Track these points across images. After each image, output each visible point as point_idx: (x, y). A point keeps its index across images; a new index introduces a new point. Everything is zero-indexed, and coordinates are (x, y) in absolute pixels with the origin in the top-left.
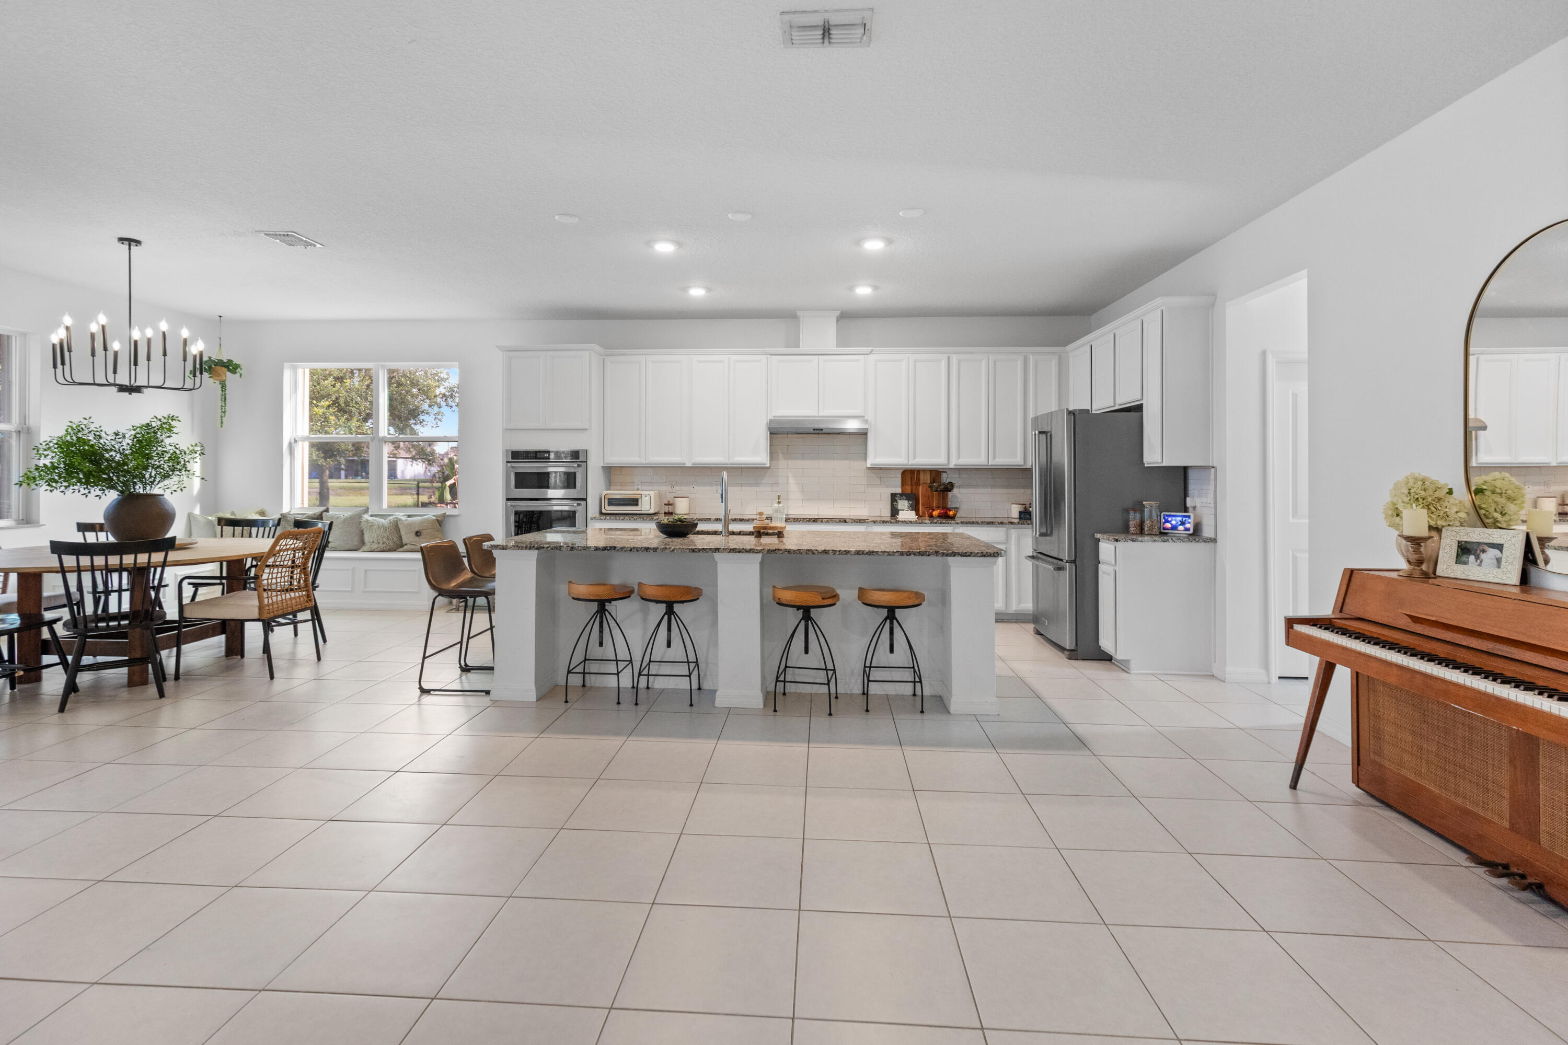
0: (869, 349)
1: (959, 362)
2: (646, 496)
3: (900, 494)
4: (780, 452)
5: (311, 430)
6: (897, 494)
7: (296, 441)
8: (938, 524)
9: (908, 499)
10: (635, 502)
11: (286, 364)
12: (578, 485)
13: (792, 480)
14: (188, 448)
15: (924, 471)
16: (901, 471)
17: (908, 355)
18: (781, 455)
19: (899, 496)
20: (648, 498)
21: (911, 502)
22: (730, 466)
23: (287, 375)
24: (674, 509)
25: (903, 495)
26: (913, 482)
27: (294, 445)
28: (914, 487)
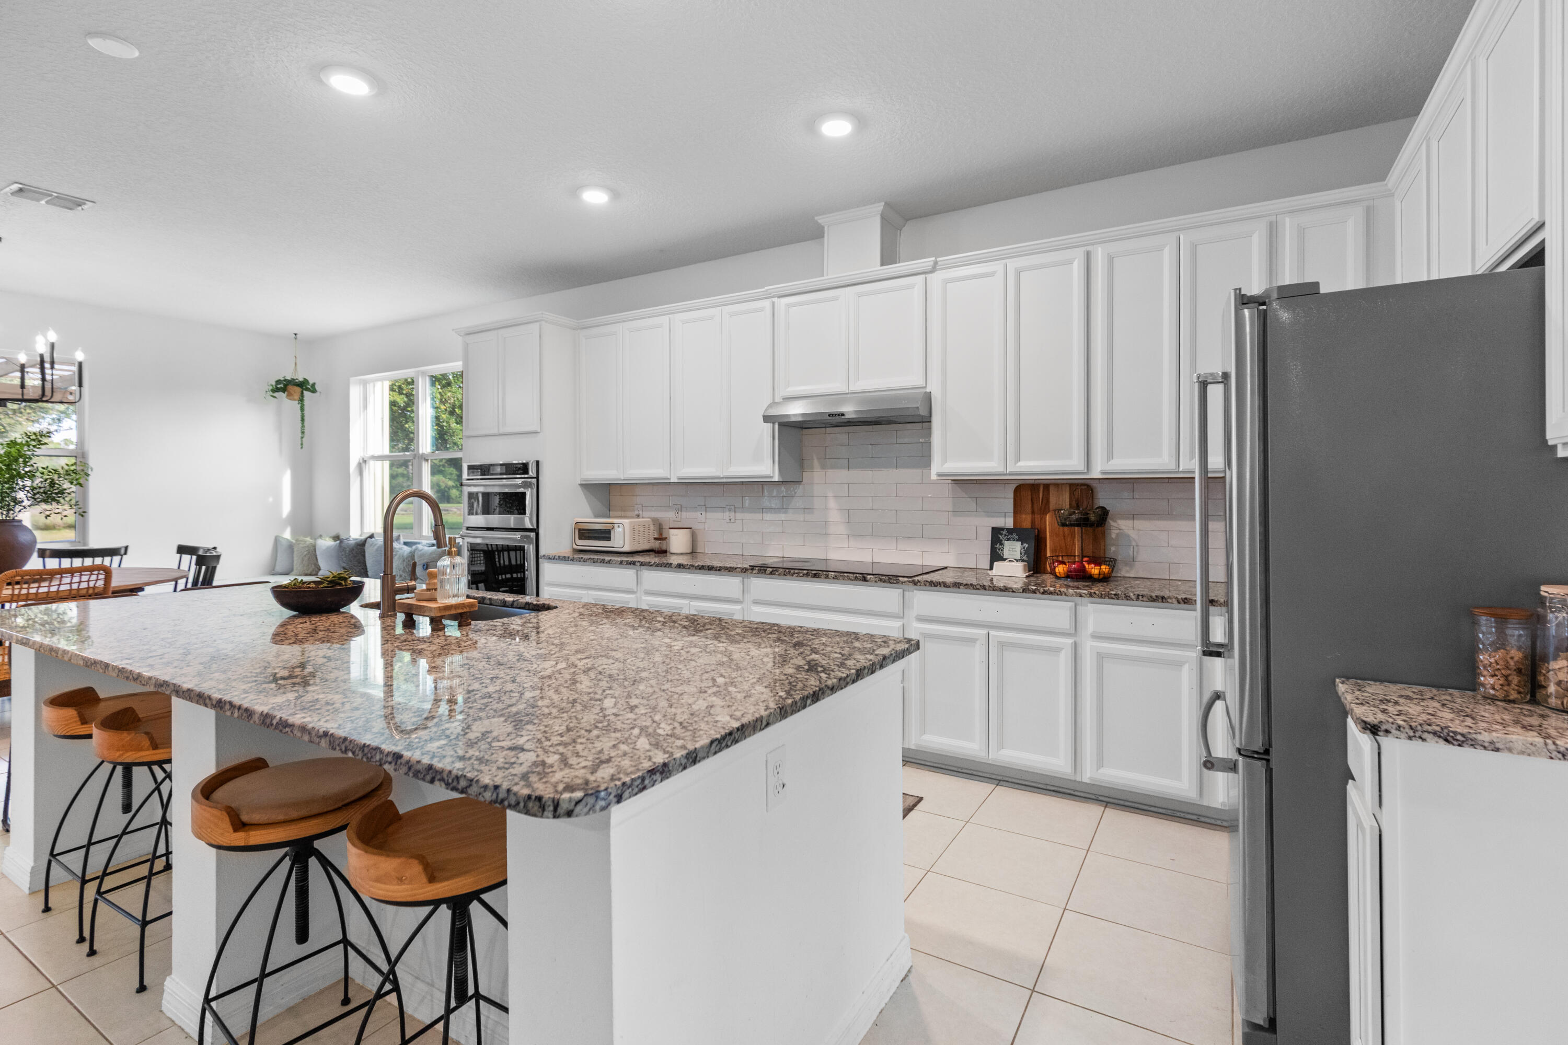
0: (928, 262)
1: (1111, 260)
2: (619, 527)
3: (1008, 530)
4: (815, 457)
5: (392, 447)
6: (1003, 529)
7: (365, 461)
8: (1038, 595)
9: (1022, 539)
10: (605, 534)
11: (352, 379)
12: (528, 511)
13: (832, 504)
14: (63, 468)
15: (1058, 485)
16: (1014, 486)
17: (1004, 261)
18: (816, 463)
19: (1005, 532)
20: (621, 529)
21: (1026, 545)
22: (724, 480)
23: (355, 393)
24: (668, 544)
25: (1017, 532)
26: (1035, 506)
27: (363, 465)
28: (1037, 517)
